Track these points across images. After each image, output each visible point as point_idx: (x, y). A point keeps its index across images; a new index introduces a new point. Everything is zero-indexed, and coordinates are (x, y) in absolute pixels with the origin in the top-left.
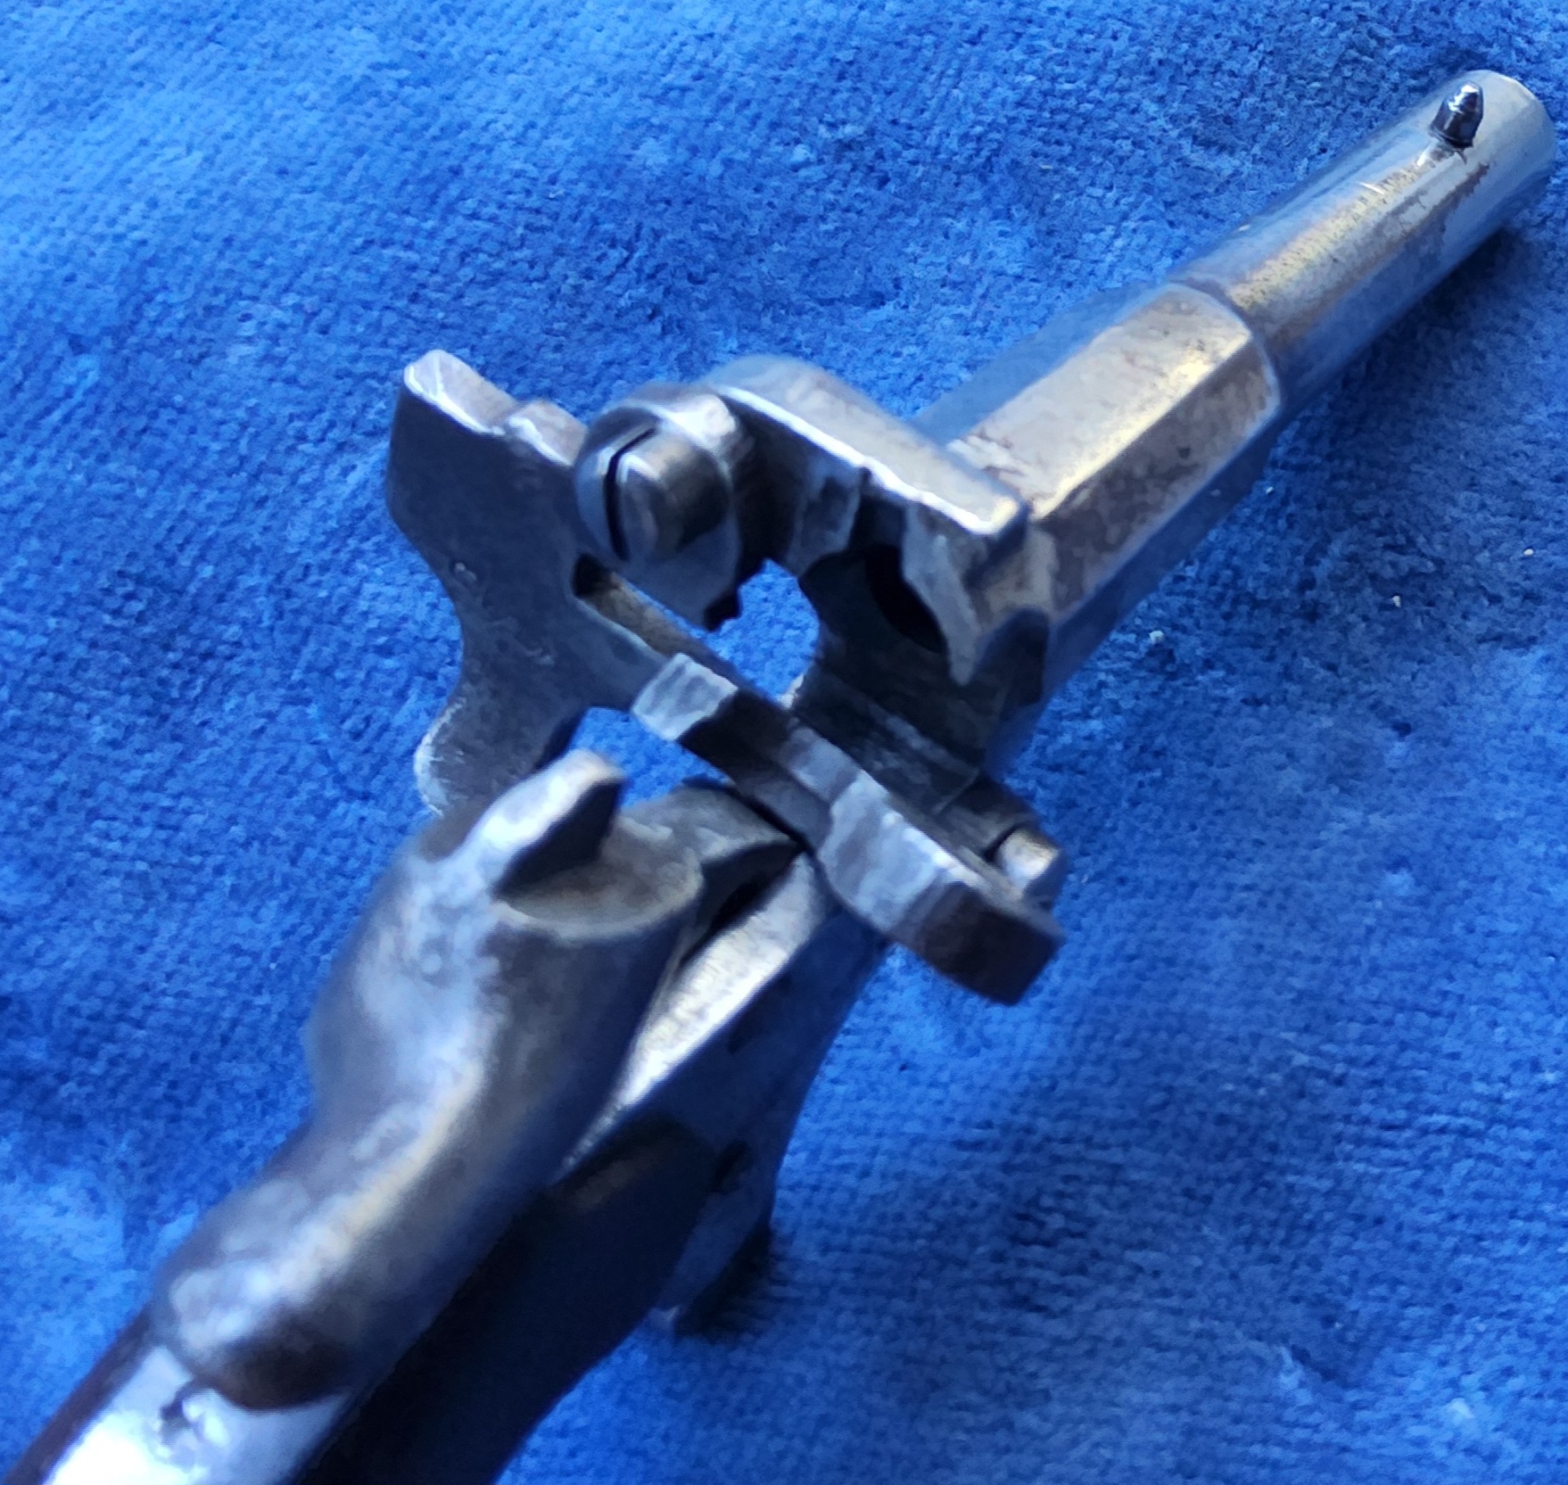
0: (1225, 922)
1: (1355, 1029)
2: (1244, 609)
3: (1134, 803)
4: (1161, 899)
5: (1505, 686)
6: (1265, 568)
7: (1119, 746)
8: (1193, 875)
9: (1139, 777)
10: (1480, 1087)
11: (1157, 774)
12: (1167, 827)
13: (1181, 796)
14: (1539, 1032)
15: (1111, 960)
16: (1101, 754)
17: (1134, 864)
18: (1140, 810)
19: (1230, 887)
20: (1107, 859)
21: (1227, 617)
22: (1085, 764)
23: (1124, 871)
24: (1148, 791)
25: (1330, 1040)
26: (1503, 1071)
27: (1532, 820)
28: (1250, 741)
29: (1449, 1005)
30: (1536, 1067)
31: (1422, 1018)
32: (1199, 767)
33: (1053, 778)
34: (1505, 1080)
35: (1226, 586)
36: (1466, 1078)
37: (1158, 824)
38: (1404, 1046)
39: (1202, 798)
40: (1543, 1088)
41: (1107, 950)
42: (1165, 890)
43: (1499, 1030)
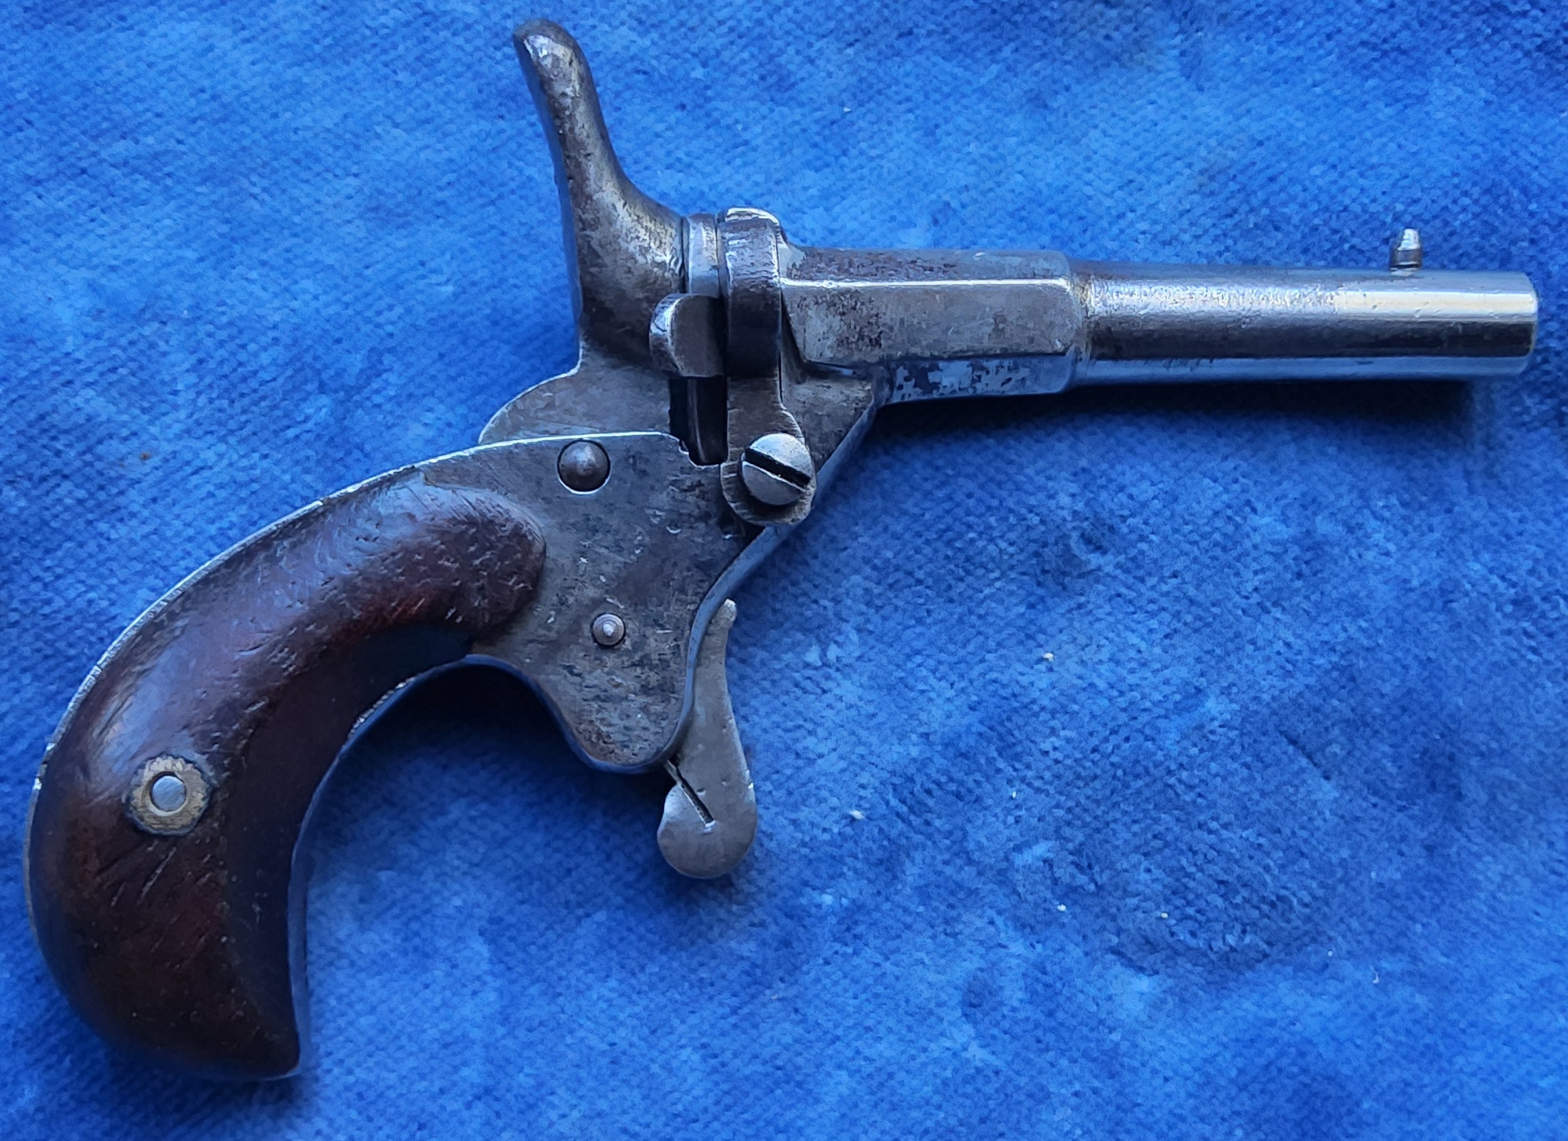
0: (843, 1075)
3: (827, 963)
4: (812, 1037)
7: (834, 920)
8: (839, 1032)
9: (837, 946)
11: (850, 950)
12: (839, 989)
13: (857, 974)
15: (765, 1063)
16: (822, 919)
17: (809, 1003)
18: (828, 968)
19: (858, 1052)
20: (793, 991)
22: (807, 921)
23: (800, 1004)
24: (839, 959)
32: (878, 958)
33: (784, 921)
37: (836, 983)
39: (870, 981)
41: (766, 1053)
42: (819, 1033)
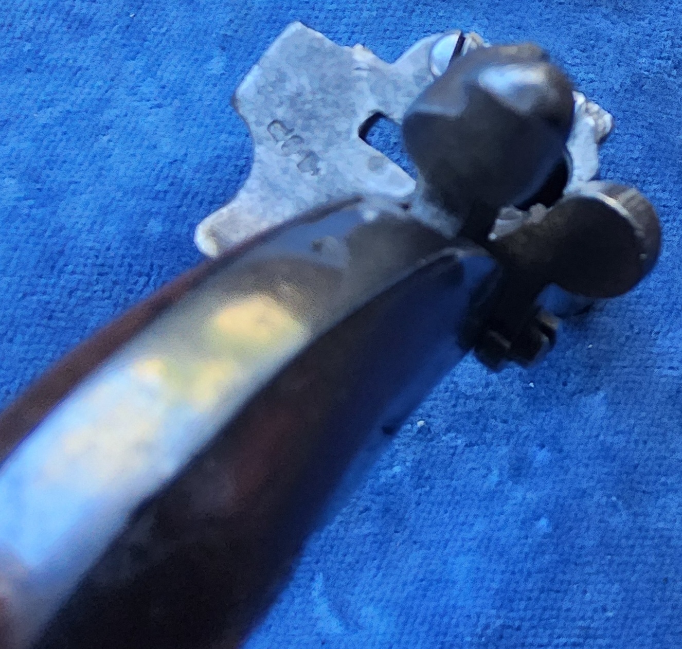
0: (462, 559)
1: (523, 605)
2: (461, 401)
3: (418, 504)
4: (433, 549)
5: (585, 416)
6: (469, 380)
7: (408, 478)
8: (447, 536)
9: (419, 491)
10: (580, 623)
11: (428, 488)
12: (434, 513)
13: (439, 499)
14: (605, 593)
15: (412, 583)
16: (400, 483)
17: (420, 534)
18: (421, 507)
19: (464, 540)
20: (407, 532)
21: (454, 406)
22: (393, 490)
23: (415, 538)
24: (424, 498)
25: (512, 610)
26: (589, 614)
27: (599, 486)
28: (470, 466)
29: (564, 586)
30: (604, 610)
31: (553, 595)
32: (447, 482)
33: (378, 499)
34: (592, 618)
35: (452, 392)
36: (574, 620)
37: (430, 513)
38: (545, 609)
39: (449, 497)
40: (608, 619)
41: (410, 578)
42: (435, 544)
43: (588, 594)
